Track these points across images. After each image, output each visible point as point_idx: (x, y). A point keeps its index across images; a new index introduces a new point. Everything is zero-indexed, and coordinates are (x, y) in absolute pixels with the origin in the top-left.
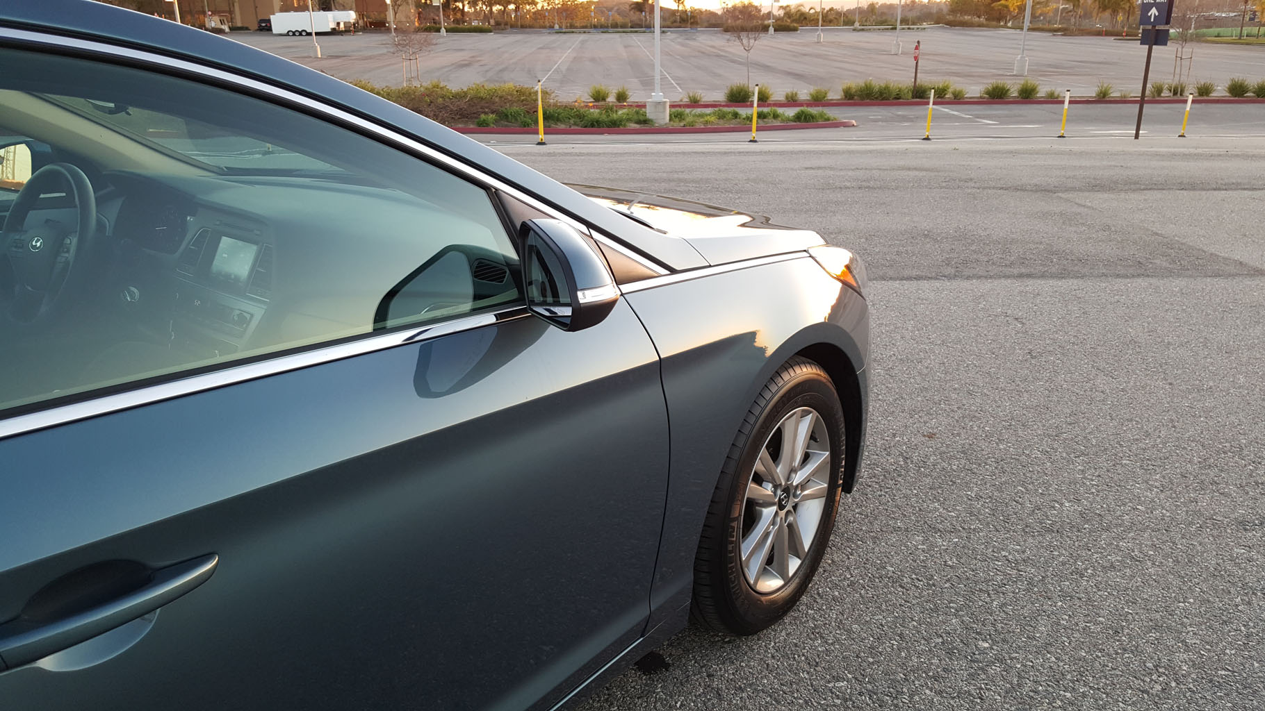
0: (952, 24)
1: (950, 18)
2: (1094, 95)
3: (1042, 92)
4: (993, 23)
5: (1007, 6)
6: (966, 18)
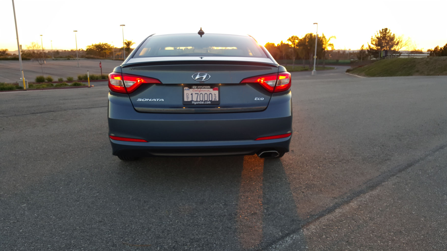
0: (88, 58)
1: (87, 56)
4: (102, 58)
5: (105, 53)
6: (92, 56)
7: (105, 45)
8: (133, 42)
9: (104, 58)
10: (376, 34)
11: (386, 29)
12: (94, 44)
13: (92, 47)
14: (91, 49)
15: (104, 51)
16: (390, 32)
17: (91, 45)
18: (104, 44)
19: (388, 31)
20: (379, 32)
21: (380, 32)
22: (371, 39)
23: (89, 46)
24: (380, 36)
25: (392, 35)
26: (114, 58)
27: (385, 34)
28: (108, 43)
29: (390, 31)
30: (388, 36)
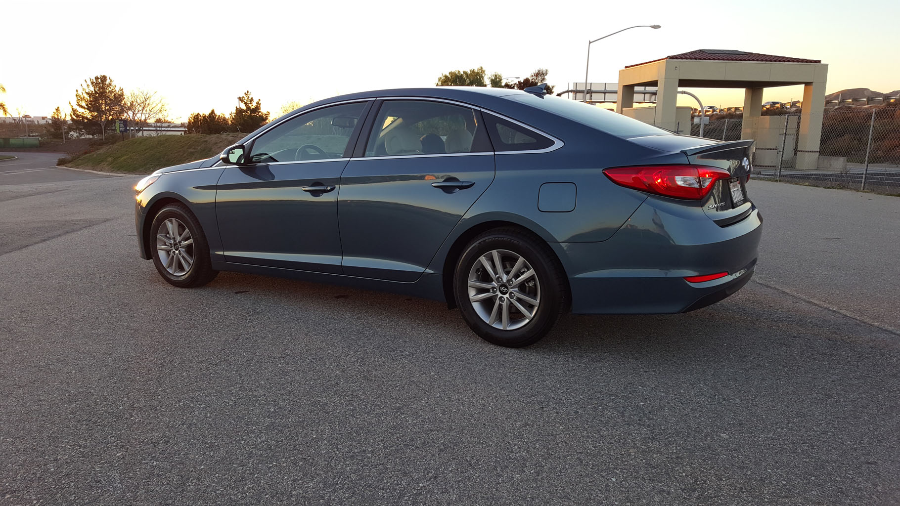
10: (85, 86)
11: (104, 78)
16: (113, 83)
19: (108, 82)
20: (89, 83)
21: (92, 83)
22: (77, 95)
24: (95, 90)
25: (117, 89)
27: (103, 88)
29: (111, 81)
30: (109, 92)
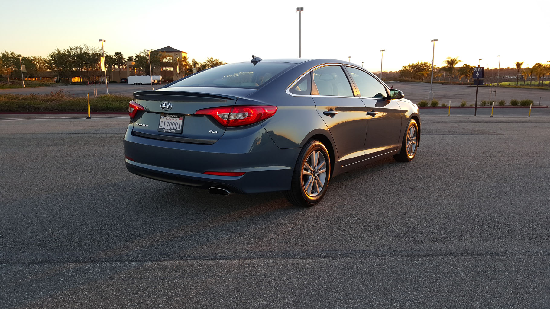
0: (401, 81)
1: (400, 79)
2: (460, 105)
3: (440, 104)
4: (418, 80)
5: (423, 74)
6: (406, 79)
7: (425, 64)
8: (458, 60)
9: (421, 80)
12: (411, 64)
13: (408, 68)
14: (407, 70)
15: (421, 72)
17: (406, 65)
18: (423, 63)
23: (405, 67)
26: (432, 81)
28: (428, 62)
